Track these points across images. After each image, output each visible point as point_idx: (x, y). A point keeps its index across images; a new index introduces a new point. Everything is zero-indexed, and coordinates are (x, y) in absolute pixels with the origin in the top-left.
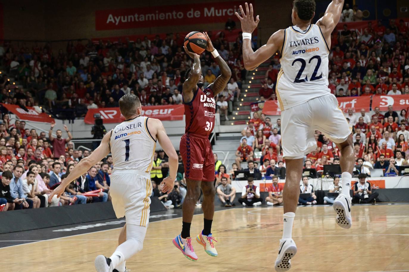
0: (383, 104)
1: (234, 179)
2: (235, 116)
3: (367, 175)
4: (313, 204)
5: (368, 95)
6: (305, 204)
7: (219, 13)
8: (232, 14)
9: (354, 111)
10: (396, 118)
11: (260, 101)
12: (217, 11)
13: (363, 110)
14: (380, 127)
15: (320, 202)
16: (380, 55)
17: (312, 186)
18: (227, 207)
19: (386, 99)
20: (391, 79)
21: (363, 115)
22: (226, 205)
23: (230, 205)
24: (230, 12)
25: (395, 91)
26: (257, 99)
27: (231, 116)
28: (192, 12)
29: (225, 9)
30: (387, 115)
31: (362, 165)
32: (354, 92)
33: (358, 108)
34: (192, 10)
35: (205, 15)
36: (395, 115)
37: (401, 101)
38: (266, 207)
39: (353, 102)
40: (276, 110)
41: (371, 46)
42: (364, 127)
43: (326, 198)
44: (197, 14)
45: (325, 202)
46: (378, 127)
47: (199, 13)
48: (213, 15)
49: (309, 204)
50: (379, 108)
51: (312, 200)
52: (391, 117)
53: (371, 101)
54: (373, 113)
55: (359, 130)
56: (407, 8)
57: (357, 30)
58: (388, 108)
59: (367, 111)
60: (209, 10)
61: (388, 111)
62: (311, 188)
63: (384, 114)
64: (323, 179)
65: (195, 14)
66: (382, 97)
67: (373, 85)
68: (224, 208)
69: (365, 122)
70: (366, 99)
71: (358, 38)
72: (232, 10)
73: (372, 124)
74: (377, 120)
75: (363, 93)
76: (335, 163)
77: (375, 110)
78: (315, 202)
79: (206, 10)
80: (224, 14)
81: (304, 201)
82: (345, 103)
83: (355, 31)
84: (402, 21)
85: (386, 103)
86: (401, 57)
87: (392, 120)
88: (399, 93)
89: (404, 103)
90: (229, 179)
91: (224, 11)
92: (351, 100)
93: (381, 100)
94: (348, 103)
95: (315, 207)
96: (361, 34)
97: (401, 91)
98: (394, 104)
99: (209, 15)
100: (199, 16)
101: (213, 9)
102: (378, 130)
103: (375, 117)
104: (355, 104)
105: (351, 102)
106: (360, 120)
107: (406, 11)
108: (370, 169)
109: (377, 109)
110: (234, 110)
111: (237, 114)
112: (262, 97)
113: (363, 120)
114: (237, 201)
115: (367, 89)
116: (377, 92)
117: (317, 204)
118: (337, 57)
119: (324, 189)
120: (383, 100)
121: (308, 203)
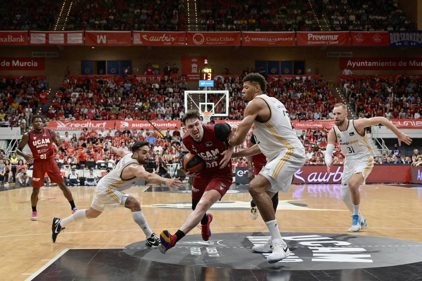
0: (122, 126)
1: (29, 169)
2: (30, 129)
3: (111, 169)
4: (78, 185)
5: (113, 120)
6: (73, 185)
7: (22, 64)
8: (30, 65)
9: (105, 129)
10: (129, 134)
11: (47, 120)
12: (20, 63)
13: (110, 128)
14: (120, 139)
15: (82, 184)
16: (121, 96)
17: (78, 175)
18: (23, 186)
19: (124, 123)
20: (127, 111)
21: (110, 132)
22: (23, 185)
23: (26, 185)
24: (29, 64)
25: (129, 118)
26: (45, 119)
27: (28, 130)
28: (4, 62)
29: (26, 62)
30: (124, 132)
31: (108, 163)
32: (105, 117)
33: (107, 128)
34: (4, 61)
35: (13, 65)
36: (129, 132)
37: (133, 124)
38: (49, 187)
39: (104, 124)
40: (56, 127)
41: (116, 91)
42: (110, 138)
43: (86, 182)
44: (8, 64)
45: (85, 184)
46: (119, 139)
47: (9, 63)
48: (18, 65)
49: (75, 186)
50: (120, 128)
51: (77, 183)
52: (126, 134)
53: (115, 124)
54: (116, 130)
55: (107, 140)
56: (138, 68)
57: (108, 80)
58: (125, 128)
59: (112, 129)
60: (16, 62)
61: (124, 130)
62: (77, 176)
63: (122, 131)
64: (85, 170)
65: (7, 64)
66: (121, 122)
67: (116, 114)
68: (21, 187)
69: (111, 135)
70: (111, 122)
71: (108, 85)
72: (30, 63)
73: (115, 137)
74: (118, 135)
75: (110, 118)
76: (92, 161)
77: (117, 129)
78: (79, 184)
79: (13, 62)
80: (25, 65)
81: (72, 184)
82: (99, 124)
83: (107, 81)
84: (135, 76)
85: (124, 126)
86: (134, 98)
87: (127, 135)
88: (131, 119)
89: (134, 126)
90: (26, 169)
91: (25, 63)
92: (103, 123)
93: (121, 124)
94: (101, 124)
95: (79, 187)
96: (110, 83)
97: (133, 118)
98: (129, 126)
99: (16, 65)
100: (8, 65)
101: (18, 62)
102: (119, 140)
103: (117, 133)
104: (105, 125)
105: (103, 124)
106: (108, 134)
107: (137, 70)
108: (113, 164)
109: (118, 128)
110: (29, 125)
111: (32, 128)
112: (48, 118)
113: (109, 134)
114: (30, 183)
115: (113, 116)
116: (119, 118)
117: (80, 185)
118: (95, 96)
119: (84, 177)
120: (122, 124)
121: (75, 184)
